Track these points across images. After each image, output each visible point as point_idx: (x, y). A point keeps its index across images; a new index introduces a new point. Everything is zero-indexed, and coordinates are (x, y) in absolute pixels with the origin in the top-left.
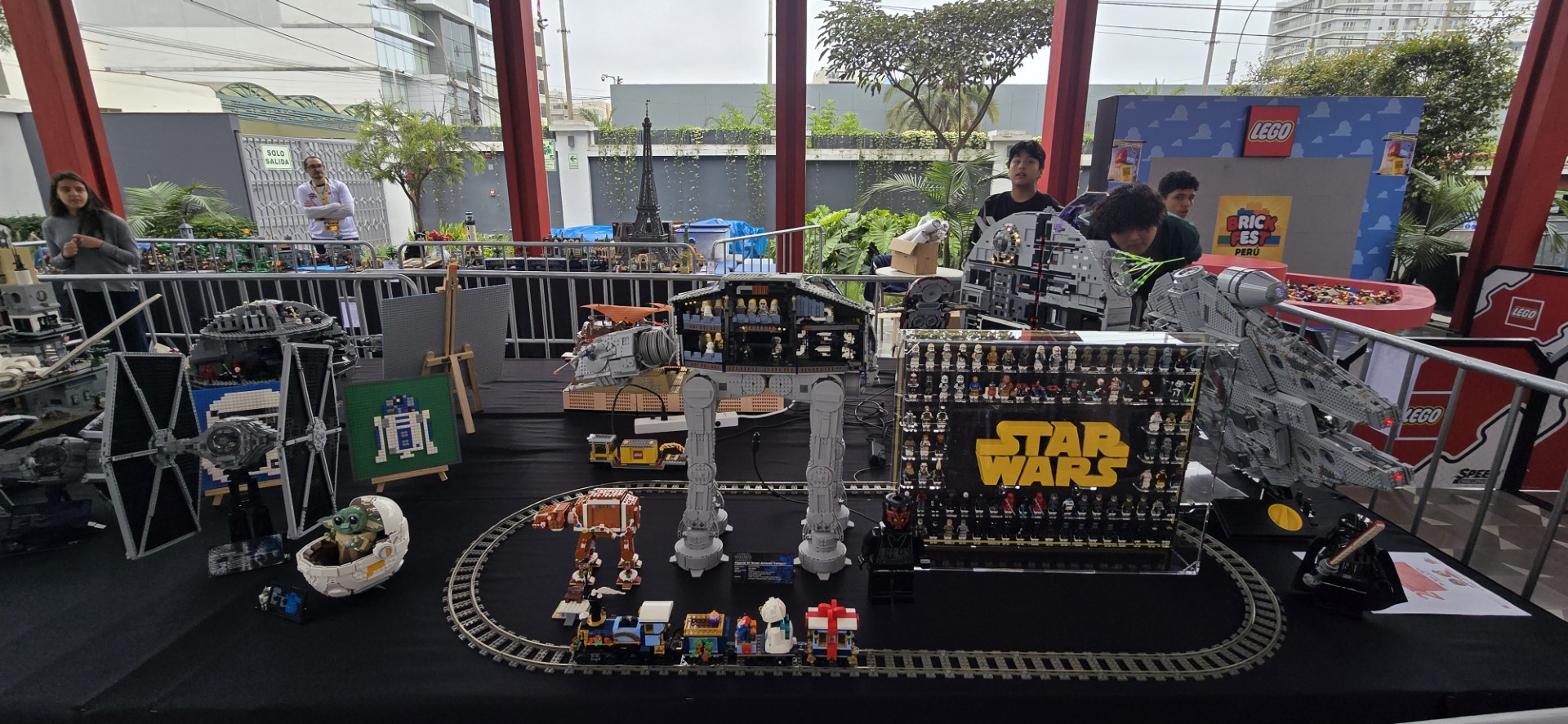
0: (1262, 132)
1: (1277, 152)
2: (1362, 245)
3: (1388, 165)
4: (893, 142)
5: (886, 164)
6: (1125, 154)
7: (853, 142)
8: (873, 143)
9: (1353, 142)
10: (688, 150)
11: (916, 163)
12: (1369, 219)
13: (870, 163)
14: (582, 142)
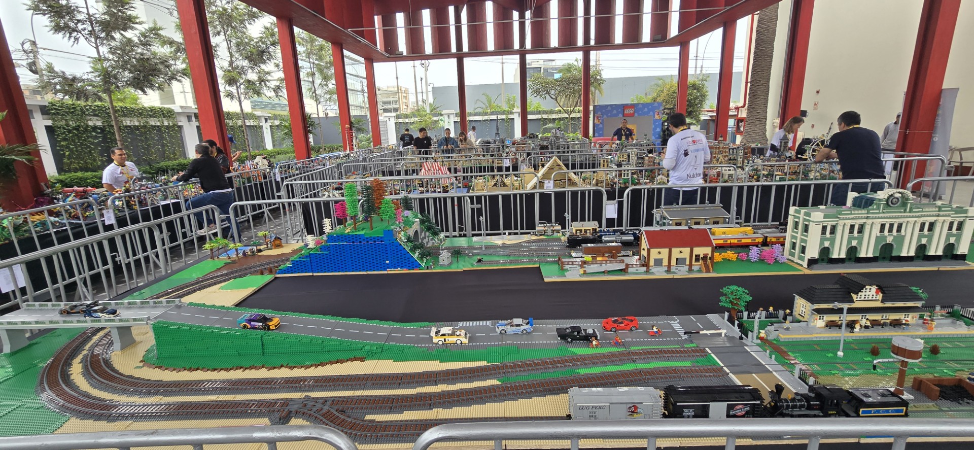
0: (627, 111)
1: (632, 115)
2: (654, 135)
3: (657, 117)
4: (552, 112)
5: (550, 119)
6: (598, 117)
7: (539, 113)
8: (546, 112)
9: (647, 113)
10: (486, 118)
11: (560, 118)
12: (655, 129)
13: (545, 119)
14: (452, 117)
